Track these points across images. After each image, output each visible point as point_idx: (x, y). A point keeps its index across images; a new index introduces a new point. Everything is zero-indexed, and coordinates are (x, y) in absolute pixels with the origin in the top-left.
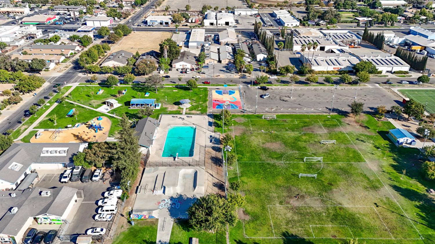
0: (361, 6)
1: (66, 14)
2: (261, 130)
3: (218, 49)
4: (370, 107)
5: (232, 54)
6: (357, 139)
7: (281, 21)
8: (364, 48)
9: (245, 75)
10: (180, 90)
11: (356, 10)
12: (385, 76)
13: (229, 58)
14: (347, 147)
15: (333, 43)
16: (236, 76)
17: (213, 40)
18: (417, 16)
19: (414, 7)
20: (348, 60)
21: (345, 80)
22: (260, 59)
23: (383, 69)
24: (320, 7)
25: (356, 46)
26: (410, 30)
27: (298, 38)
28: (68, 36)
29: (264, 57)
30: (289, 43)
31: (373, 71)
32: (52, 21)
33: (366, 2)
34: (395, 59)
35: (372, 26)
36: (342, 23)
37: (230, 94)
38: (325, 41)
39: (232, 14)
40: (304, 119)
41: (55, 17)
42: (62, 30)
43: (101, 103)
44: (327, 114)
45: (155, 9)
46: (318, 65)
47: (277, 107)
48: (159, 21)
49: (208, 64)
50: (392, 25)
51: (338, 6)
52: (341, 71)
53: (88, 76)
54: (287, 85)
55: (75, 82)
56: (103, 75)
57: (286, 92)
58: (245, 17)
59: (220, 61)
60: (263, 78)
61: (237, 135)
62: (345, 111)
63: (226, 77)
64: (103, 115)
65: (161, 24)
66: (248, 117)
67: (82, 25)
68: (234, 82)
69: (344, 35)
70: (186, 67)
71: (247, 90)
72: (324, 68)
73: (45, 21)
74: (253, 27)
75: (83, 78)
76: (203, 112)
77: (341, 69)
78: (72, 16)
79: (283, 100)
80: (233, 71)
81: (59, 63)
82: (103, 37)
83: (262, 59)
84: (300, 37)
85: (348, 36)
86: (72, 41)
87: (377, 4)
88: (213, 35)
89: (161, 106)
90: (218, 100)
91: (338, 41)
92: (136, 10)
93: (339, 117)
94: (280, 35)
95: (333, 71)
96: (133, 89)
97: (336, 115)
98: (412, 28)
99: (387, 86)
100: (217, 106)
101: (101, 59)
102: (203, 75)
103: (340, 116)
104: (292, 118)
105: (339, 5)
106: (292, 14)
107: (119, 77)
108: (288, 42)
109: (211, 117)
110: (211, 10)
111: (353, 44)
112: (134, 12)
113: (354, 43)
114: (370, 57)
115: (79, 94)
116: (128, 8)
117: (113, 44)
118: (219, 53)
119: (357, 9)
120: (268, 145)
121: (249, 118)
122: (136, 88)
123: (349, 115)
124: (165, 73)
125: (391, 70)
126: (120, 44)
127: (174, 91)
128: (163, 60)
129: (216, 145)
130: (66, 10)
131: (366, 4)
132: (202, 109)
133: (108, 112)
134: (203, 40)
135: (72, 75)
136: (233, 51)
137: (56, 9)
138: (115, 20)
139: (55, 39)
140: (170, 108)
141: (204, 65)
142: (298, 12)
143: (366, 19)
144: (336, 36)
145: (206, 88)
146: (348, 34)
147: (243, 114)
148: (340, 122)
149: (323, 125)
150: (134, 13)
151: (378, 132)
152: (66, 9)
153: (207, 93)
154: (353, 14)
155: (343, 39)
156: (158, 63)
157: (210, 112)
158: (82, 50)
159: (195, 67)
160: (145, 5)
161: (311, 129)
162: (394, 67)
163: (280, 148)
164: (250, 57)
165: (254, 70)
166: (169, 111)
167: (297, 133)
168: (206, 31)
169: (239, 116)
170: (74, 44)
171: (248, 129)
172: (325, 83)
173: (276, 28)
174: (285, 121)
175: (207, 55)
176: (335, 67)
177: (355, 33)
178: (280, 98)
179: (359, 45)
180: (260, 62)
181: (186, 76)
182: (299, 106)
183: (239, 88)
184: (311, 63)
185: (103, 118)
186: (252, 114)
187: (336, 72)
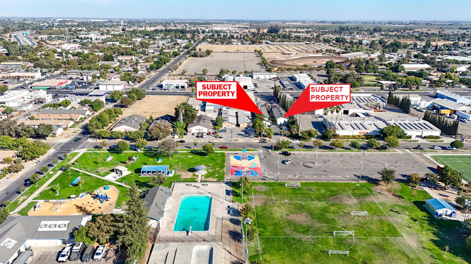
0: (384, 70)
1: (79, 78)
2: (284, 199)
3: (237, 113)
4: (402, 174)
5: (251, 118)
6: (391, 210)
7: (301, 85)
8: (391, 112)
9: (265, 139)
10: (195, 155)
11: (379, 74)
12: (415, 141)
13: (248, 122)
14: (381, 219)
15: (357, 107)
16: (256, 141)
18: (442, 79)
19: (438, 70)
20: (375, 125)
21: (373, 145)
22: (281, 123)
23: (413, 133)
24: (341, 71)
25: (381, 109)
26: (437, 93)
28: (79, 101)
29: (285, 121)
31: (402, 135)
32: (64, 85)
33: (388, 66)
34: (424, 124)
35: (396, 89)
36: (365, 86)
37: (250, 160)
38: (348, 104)
39: (250, 78)
40: (330, 187)
41: (67, 82)
42: (74, 94)
43: (110, 171)
44: (356, 182)
45: (171, 73)
46: (343, 129)
47: (301, 174)
48: (175, 85)
49: (225, 128)
50: (417, 88)
51: (359, 70)
52: (368, 136)
53: (97, 141)
54: (311, 151)
55: (83, 148)
56: (113, 141)
57: (310, 157)
58: (264, 81)
59: (238, 125)
60: (284, 144)
61: (258, 205)
62: (376, 179)
63: (245, 142)
64: (111, 183)
65: (177, 87)
66: (269, 184)
67: (94, 89)
68: (252, 146)
69: (368, 99)
70: (203, 131)
71: (267, 155)
72: (349, 132)
73: (57, 85)
74: (272, 91)
75: (92, 144)
76: (220, 179)
77: (367, 133)
78: (85, 80)
79: (307, 167)
80: (252, 135)
81: (67, 128)
82: (115, 101)
83: (282, 123)
85: (372, 99)
86: (82, 105)
87: (399, 68)
89: (174, 173)
90: (236, 166)
91: (362, 104)
92: (151, 74)
93: (370, 186)
95: (358, 135)
96: (145, 156)
97: (366, 183)
98: (438, 92)
99: (418, 152)
100: (235, 172)
101: (112, 124)
102: (221, 139)
103: (371, 184)
104: (318, 186)
105: (360, 68)
106: (312, 78)
107: (130, 142)
109: (229, 185)
110: (229, 74)
111: (378, 108)
112: (149, 76)
113: (379, 107)
114: (397, 121)
115: (87, 161)
116: (143, 72)
117: (126, 109)
118: (237, 116)
119: (379, 73)
120: (293, 217)
121: (271, 186)
122: (148, 154)
123: (379, 183)
124: (179, 138)
125: (421, 135)
126: (133, 108)
127: (189, 156)
128: (178, 125)
129: (235, 217)
130: (79, 75)
131: (388, 68)
132: (219, 175)
133: (116, 181)
135: (79, 141)
136: (252, 115)
137: (69, 74)
138: (129, 84)
139: (65, 104)
140: (184, 175)
141: (221, 129)
142: (319, 75)
143: (389, 82)
144: (359, 100)
145: (224, 153)
146: (372, 97)
147: (263, 181)
148: (371, 191)
149: (353, 194)
150: (149, 77)
151: (413, 202)
152: (79, 74)
153: (225, 158)
154: (376, 78)
155: (367, 102)
156: (173, 127)
157: (227, 180)
158: (93, 114)
159: (211, 131)
160: (160, 69)
161: (339, 198)
162: (424, 132)
163: (306, 220)
164: (270, 121)
165: (274, 135)
166: (183, 178)
167: (324, 203)
169: (259, 183)
170: (85, 109)
171: (269, 198)
172: (352, 148)
173: (296, 92)
174: (311, 189)
175: (225, 119)
176: (361, 131)
177: (380, 97)
178: (304, 164)
179: (385, 108)
180: (280, 126)
181: (200, 141)
182: (325, 173)
183: (259, 153)
184: (334, 126)
185: (111, 187)
186: (273, 181)
187: (363, 137)
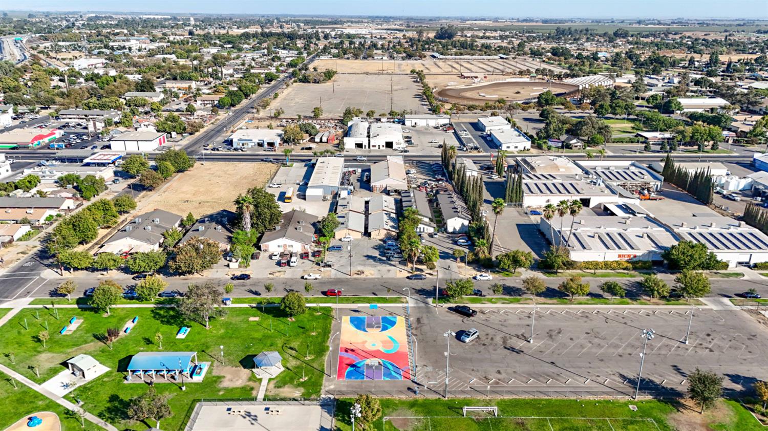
0: (643, 109)
1: (81, 125)
3: (367, 203)
4: (730, 373)
5: (393, 216)
7: (495, 141)
8: (671, 200)
9: (421, 270)
10: (266, 315)
11: (636, 117)
12: (738, 275)
13: (388, 227)
15: (607, 191)
16: (398, 272)
17: (358, 180)
18: (758, 129)
19: (742, 110)
20: (648, 236)
21: (652, 291)
22: (454, 229)
23: (731, 257)
24: (566, 110)
25: (653, 195)
26: (755, 159)
27: (531, 178)
28: (58, 175)
29: (463, 224)
30: (515, 191)
31: (712, 264)
32: (46, 140)
33: (651, 101)
34: (751, 234)
35: (675, 150)
36: (614, 142)
37: (385, 328)
38: (588, 185)
39: (400, 126)
40: (568, 415)
41: (54, 134)
42: (56, 159)
43: (61, 364)
44: (628, 397)
45: (256, 115)
46: (584, 248)
47: (499, 372)
48: (257, 141)
49: (340, 240)
50: (714, 147)
51: (600, 110)
52: (637, 262)
53: (63, 277)
54: (518, 301)
55: (25, 296)
56: (98, 275)
57: (518, 322)
58: (425, 131)
59: (367, 234)
60: (461, 287)
62: (672, 389)
63: (379, 276)
64: (51, 406)
65: (260, 145)
66: (426, 408)
67: (102, 149)
68: (392, 290)
69: (625, 172)
70: (292, 250)
71: (424, 315)
72: (597, 254)
73: (30, 141)
74: (439, 152)
75: (51, 283)
76: (311, 391)
77: (635, 256)
78: (91, 129)
79: (513, 349)
80: (395, 261)
81: (11, 242)
82: (132, 177)
83: (457, 229)
84: (534, 175)
85: (633, 173)
86: (62, 186)
87: (673, 105)
88: (360, 170)
89: (207, 373)
90: (352, 347)
91: (614, 184)
92: (218, 117)
93: (661, 411)
94: (493, 169)
95: (617, 262)
96: (154, 317)
97: (650, 402)
98: (757, 156)
99: (751, 305)
100: (350, 369)
101: (109, 230)
102: (328, 269)
103: (662, 405)
104: (539, 414)
105: (601, 106)
106: (514, 125)
107: (133, 278)
108: (513, 189)
109: (329, 412)
110: (361, 116)
111: (646, 192)
112: (213, 120)
113: (649, 191)
114: (695, 228)
115: (19, 333)
116: (205, 113)
117: (149, 193)
118: (367, 213)
119: (637, 115)
121: (429, 413)
122: (162, 312)
123: (682, 401)
124: (240, 267)
125: (747, 260)
126: (164, 192)
127: (252, 319)
128: (240, 237)
130: (83, 119)
131: (650, 105)
132: (310, 379)
134: (337, 183)
135: (26, 275)
136: (397, 209)
137: (64, 116)
138: (171, 137)
139: (28, 184)
140: (228, 377)
141: (333, 242)
142: (526, 119)
143: (658, 135)
144: (609, 174)
145: (329, 310)
146: (633, 169)
150: (212, 123)
152: (84, 117)
153: (330, 324)
154: (632, 125)
155: (625, 180)
156: (230, 239)
157: (328, 392)
158: (78, 206)
159: (311, 248)
160: (238, 107)
162: (753, 255)
164: (432, 224)
165: (441, 257)
166: (226, 389)
168: (346, 161)
169: (402, 403)
170: (64, 194)
172: (607, 295)
173: (485, 154)
174: (523, 424)
175: (341, 220)
176: (622, 252)
177: (645, 165)
178: (504, 342)
179: (659, 192)
180: (454, 237)
181: (286, 273)
182: (552, 369)
183: (405, 308)
184: (567, 242)
185: (47, 416)
186: (434, 397)
187: (626, 265)
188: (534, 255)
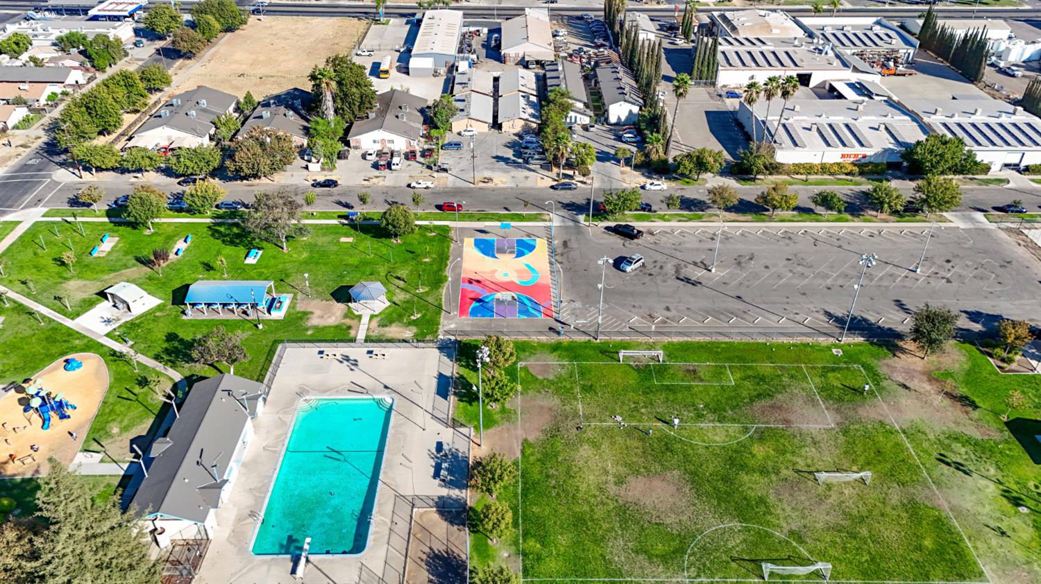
2: (613, 414)
3: (496, 79)
4: (969, 310)
5: (534, 99)
6: (942, 459)
8: (927, 77)
9: (571, 177)
10: (363, 236)
12: (1000, 181)
13: (526, 116)
14: (913, 502)
15: (836, 63)
16: (540, 180)
17: (483, 46)
20: (887, 129)
21: (882, 203)
22: (619, 118)
23: (994, 157)
25: (901, 68)
27: (731, 44)
28: (55, 34)
29: (630, 111)
30: (706, 63)
31: (968, 167)
34: (1029, 125)
37: (520, 254)
38: (811, 55)
40: (753, 361)
43: (96, 294)
44: (831, 340)
46: (796, 145)
47: (668, 309)
49: (459, 134)
52: (866, 165)
53: (83, 180)
54: (700, 218)
55: (36, 205)
56: (129, 178)
57: (697, 245)
59: (496, 125)
60: (624, 200)
61: (531, 439)
62: (890, 329)
63: (513, 185)
64: (91, 346)
66: (572, 351)
68: (530, 204)
69: (866, 34)
70: (393, 147)
71: (573, 238)
72: (813, 153)
74: (601, 3)
75: (67, 187)
76: (425, 331)
77: (864, 157)
79: (688, 280)
80: (535, 164)
81: (5, 130)
82: (161, 38)
83: (623, 119)
84: (736, 39)
85: (877, 35)
86: (63, 50)
88: (485, 30)
89: (289, 307)
90: (478, 278)
91: (848, 52)
93: (873, 356)
94: (678, 29)
95: (838, 164)
96: (213, 235)
97: (859, 345)
99: (1012, 222)
100: (475, 304)
101: (138, 115)
102: (444, 174)
103: (874, 349)
104: (716, 360)
107: (179, 183)
108: (704, 59)
109: (449, 356)
111: (891, 64)
113: (896, 62)
114: (952, 116)
115: (35, 254)
117: (187, 62)
118: (496, 95)
120: (636, 489)
121: (575, 358)
122: (222, 229)
123: (901, 344)
124: (323, 169)
125: (1017, 161)
126: (209, 61)
127: (343, 240)
128: (319, 128)
129: (455, 493)
132: (424, 316)
133: (107, 335)
134: (451, 48)
135: (32, 177)
136: (538, 89)
139: (15, 47)
140: (318, 312)
141: (449, 138)
144: (842, 38)
145: (446, 229)
146: (877, 29)
147: (554, 338)
148: (876, 377)
149: (822, 389)
151: (1006, 424)
153: (448, 247)
155: (864, 47)
156: (307, 131)
157: (447, 332)
158: (90, 80)
159: (419, 145)
161: (780, 408)
162: (1026, 153)
163: (679, 503)
164: (588, 111)
165: (599, 159)
166: (316, 328)
167: (734, 428)
168: (465, 15)
169: (542, 346)
170: (68, 63)
171: (568, 408)
172: (820, 210)
173: (667, 6)
174: (694, 371)
175: (460, 105)
176: (847, 151)
177: (895, 24)
178: (677, 271)
179: (911, 64)
180: (617, 130)
181: (387, 180)
182: (739, 305)
183: (549, 228)
184: (772, 136)
185: (89, 358)
186: (583, 338)
187: (850, 168)
188: (726, 156)
